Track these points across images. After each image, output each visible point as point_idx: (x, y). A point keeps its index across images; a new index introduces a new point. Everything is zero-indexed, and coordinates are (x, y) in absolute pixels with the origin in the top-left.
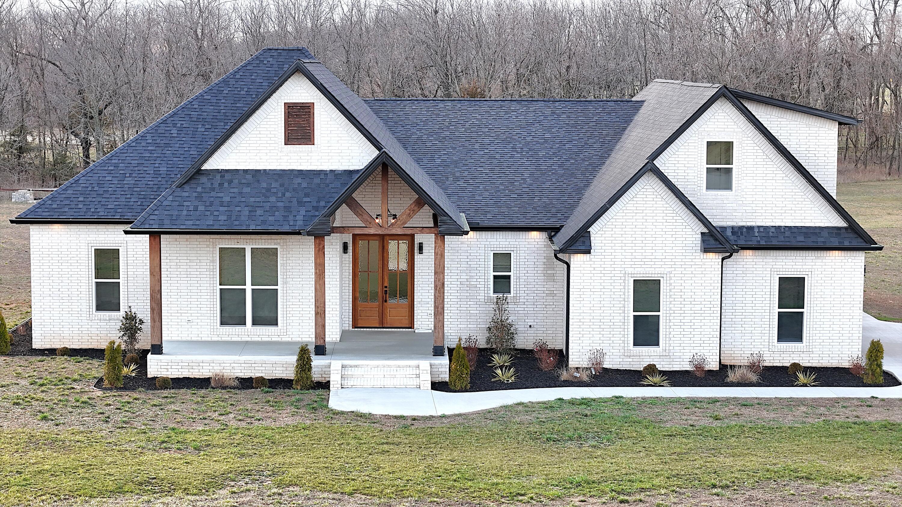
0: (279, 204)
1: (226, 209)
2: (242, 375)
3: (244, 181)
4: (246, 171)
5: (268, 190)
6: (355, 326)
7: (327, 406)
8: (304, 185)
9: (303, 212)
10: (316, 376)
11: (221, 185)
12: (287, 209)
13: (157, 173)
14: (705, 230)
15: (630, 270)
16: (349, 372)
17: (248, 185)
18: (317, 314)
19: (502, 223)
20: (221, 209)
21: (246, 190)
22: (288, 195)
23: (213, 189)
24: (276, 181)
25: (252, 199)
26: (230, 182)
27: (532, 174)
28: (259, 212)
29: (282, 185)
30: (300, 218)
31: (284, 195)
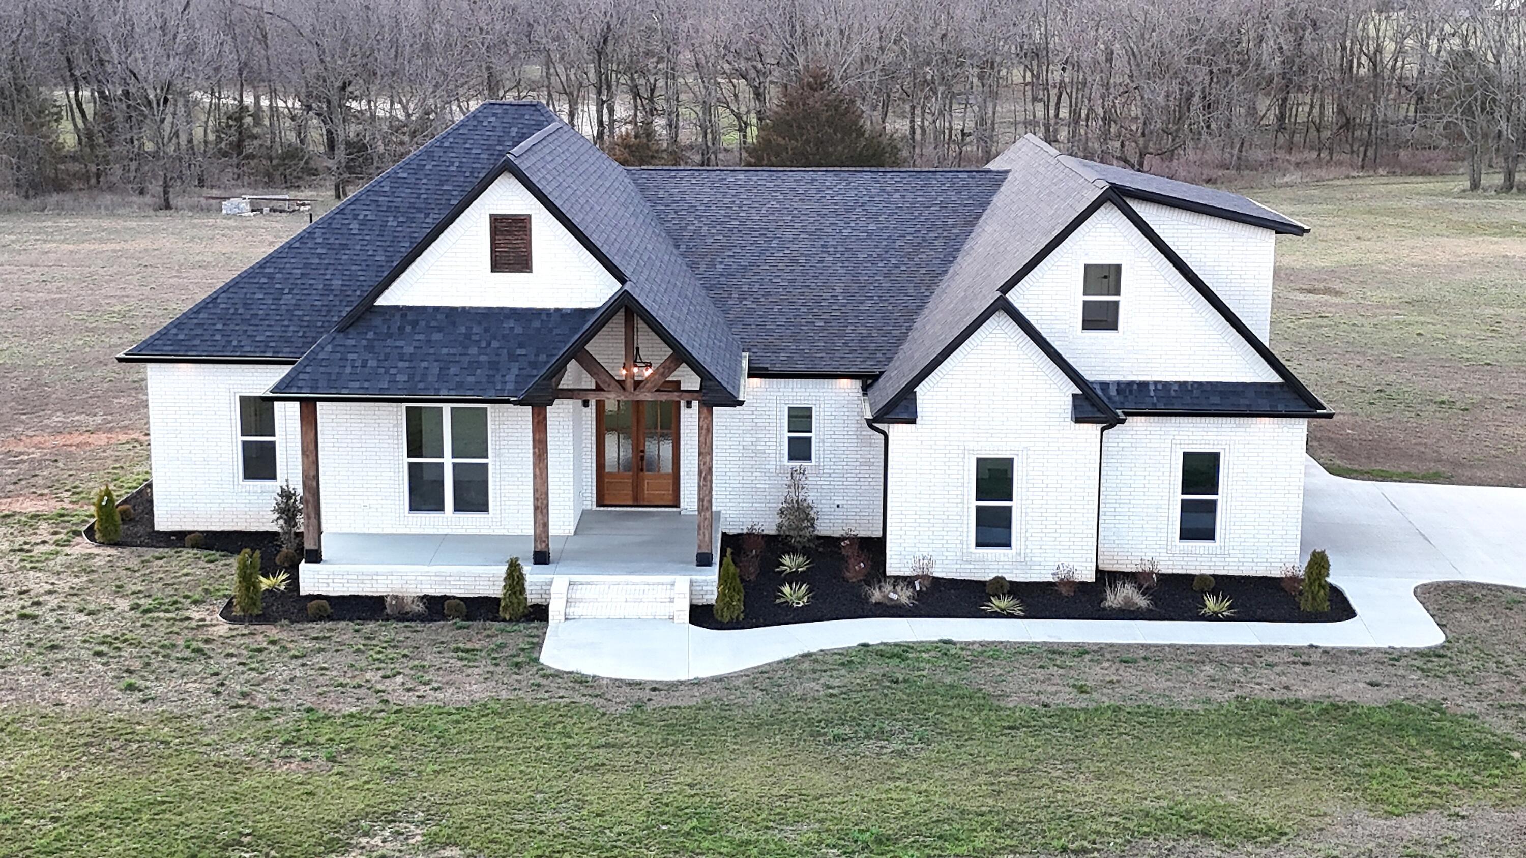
0: (483, 358)
1: (407, 364)
2: (432, 592)
3: (433, 323)
4: (437, 309)
5: (468, 336)
6: (598, 505)
7: (536, 660)
8: (518, 330)
9: (515, 371)
10: (532, 596)
11: (401, 329)
12: (494, 365)
13: (328, 289)
14: (1078, 391)
15: (971, 445)
16: (579, 593)
17: (440, 329)
18: (536, 508)
19: (801, 367)
20: (401, 364)
21: (437, 336)
22: (495, 344)
23: (390, 335)
24: (480, 323)
25: (445, 351)
26: (415, 324)
27: (846, 290)
28: (453, 370)
29: (486, 330)
30: (510, 378)
31: (489, 344)
